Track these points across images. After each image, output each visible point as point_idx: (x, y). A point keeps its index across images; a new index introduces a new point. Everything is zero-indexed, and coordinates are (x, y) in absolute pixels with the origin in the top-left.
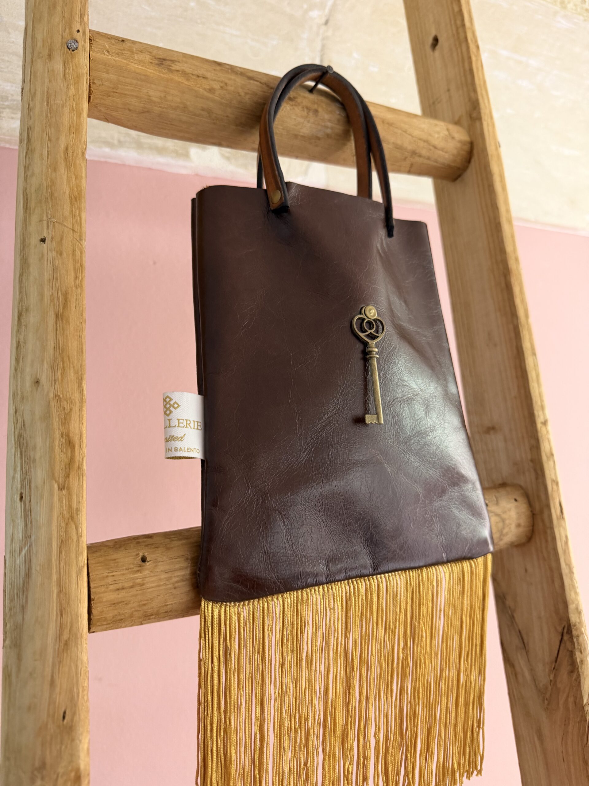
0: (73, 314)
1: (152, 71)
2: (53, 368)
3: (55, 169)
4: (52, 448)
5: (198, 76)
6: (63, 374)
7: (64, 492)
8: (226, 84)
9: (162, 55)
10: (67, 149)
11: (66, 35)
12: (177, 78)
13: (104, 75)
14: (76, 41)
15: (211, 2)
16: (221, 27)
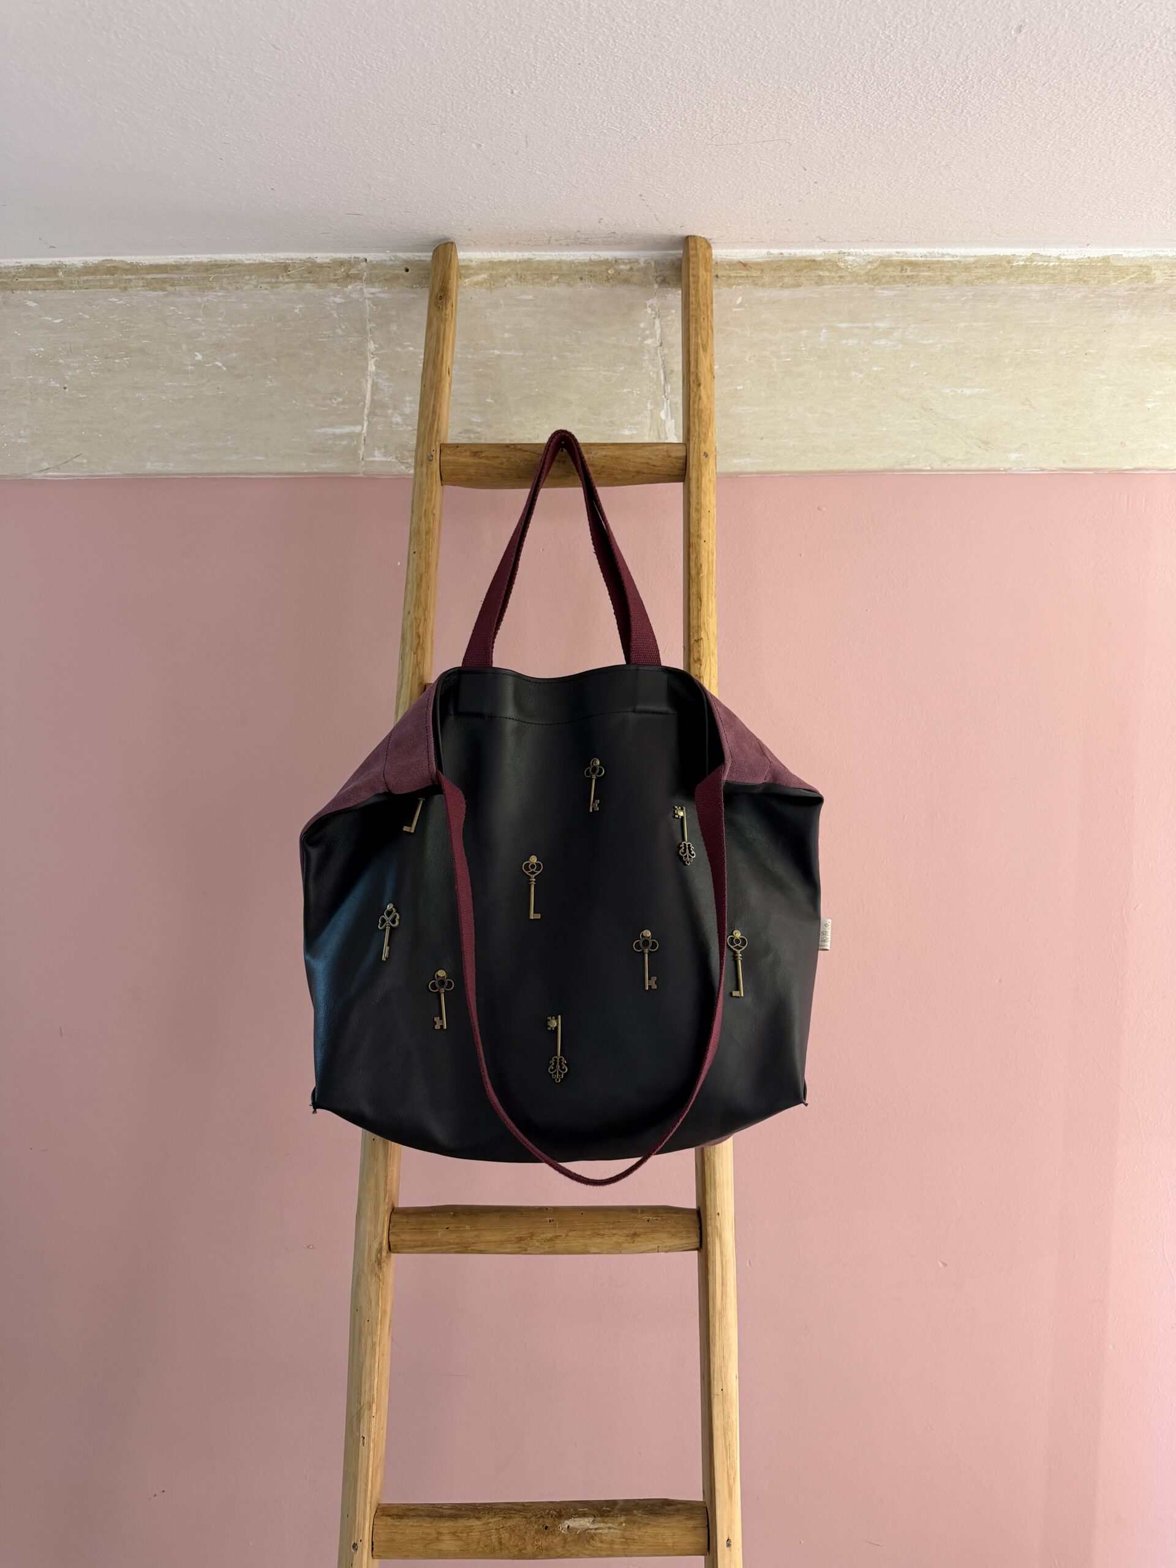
0: (424, 586)
1: (470, 460)
2: (415, 606)
3: (420, 520)
4: (412, 638)
5: (494, 457)
6: (418, 609)
7: (415, 655)
8: (510, 458)
9: (476, 450)
10: (425, 510)
11: (429, 454)
12: (483, 461)
13: (448, 467)
14: (432, 456)
15: (567, 354)
16: (578, 368)
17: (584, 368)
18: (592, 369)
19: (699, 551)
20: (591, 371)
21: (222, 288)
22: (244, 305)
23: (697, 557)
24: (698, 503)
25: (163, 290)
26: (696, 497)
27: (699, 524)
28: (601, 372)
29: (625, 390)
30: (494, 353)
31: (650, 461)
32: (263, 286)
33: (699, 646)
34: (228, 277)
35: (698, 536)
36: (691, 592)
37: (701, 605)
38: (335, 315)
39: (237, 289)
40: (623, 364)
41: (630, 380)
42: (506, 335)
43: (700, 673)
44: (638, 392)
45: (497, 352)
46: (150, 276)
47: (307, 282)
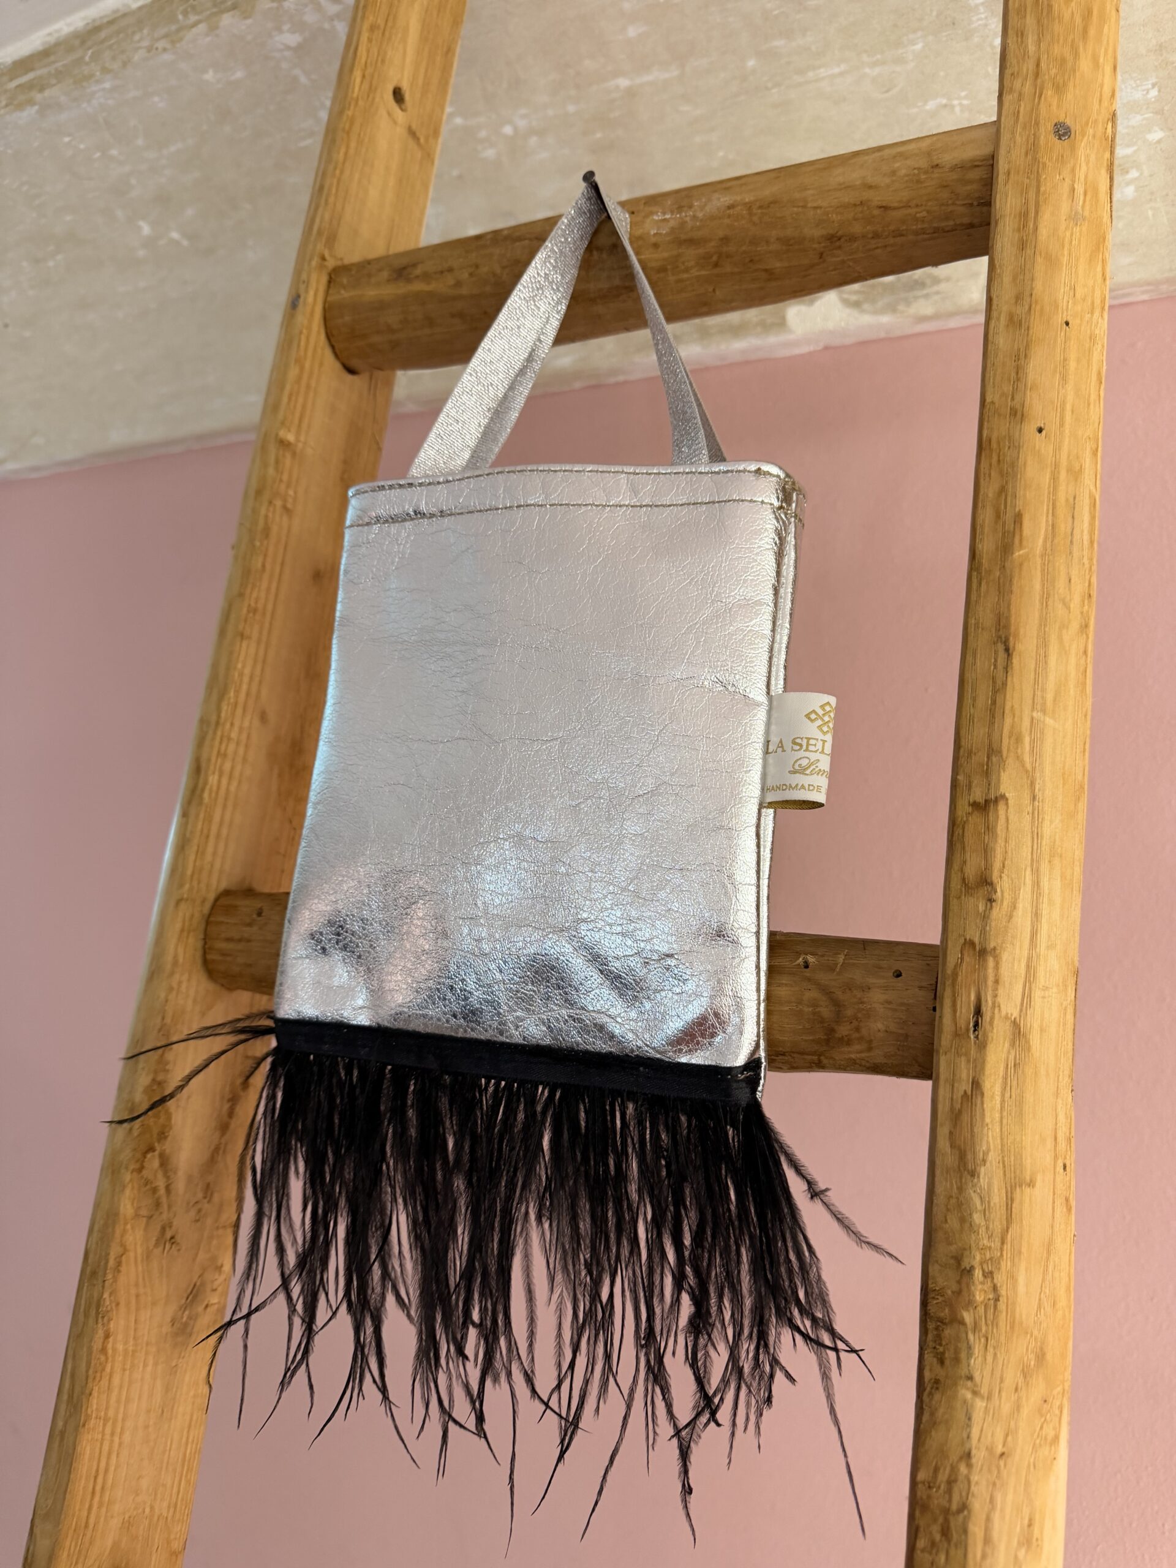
1: (389, 291)
9: (403, 262)
12: (417, 286)
15: (779, 43)
16: (811, 74)
17: (822, 72)
18: (843, 67)
19: (1013, 465)
20: (841, 74)
21: (105, 70)
22: (156, 99)
23: (1003, 490)
24: (1018, 298)
25: (31, 102)
26: (1015, 279)
27: (1018, 369)
28: (867, 70)
29: (931, 105)
30: (617, 87)
31: (867, 195)
32: (161, 45)
33: (990, 829)
34: (110, 47)
35: (1014, 412)
36: (972, 621)
37: (1006, 669)
38: (303, 80)
39: (125, 64)
40: (920, 34)
41: (942, 74)
42: (632, 32)
43: (983, 932)
44: (965, 102)
45: (623, 82)
46: (13, 85)
47: (222, 12)
